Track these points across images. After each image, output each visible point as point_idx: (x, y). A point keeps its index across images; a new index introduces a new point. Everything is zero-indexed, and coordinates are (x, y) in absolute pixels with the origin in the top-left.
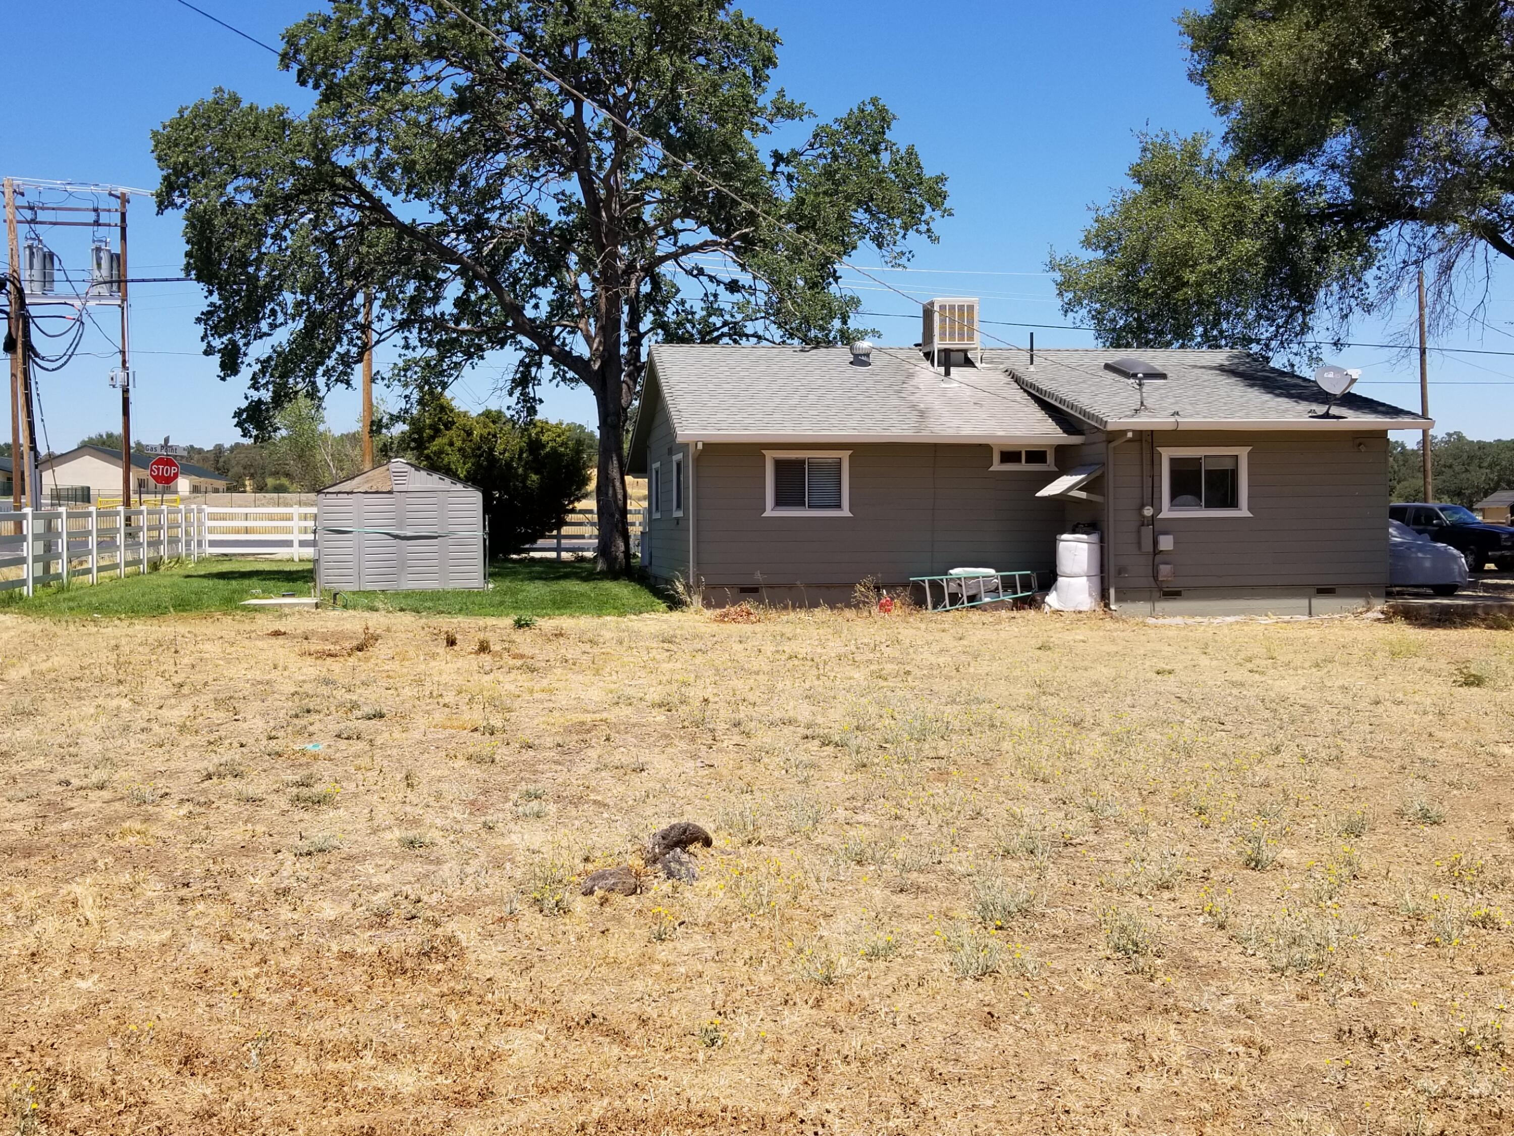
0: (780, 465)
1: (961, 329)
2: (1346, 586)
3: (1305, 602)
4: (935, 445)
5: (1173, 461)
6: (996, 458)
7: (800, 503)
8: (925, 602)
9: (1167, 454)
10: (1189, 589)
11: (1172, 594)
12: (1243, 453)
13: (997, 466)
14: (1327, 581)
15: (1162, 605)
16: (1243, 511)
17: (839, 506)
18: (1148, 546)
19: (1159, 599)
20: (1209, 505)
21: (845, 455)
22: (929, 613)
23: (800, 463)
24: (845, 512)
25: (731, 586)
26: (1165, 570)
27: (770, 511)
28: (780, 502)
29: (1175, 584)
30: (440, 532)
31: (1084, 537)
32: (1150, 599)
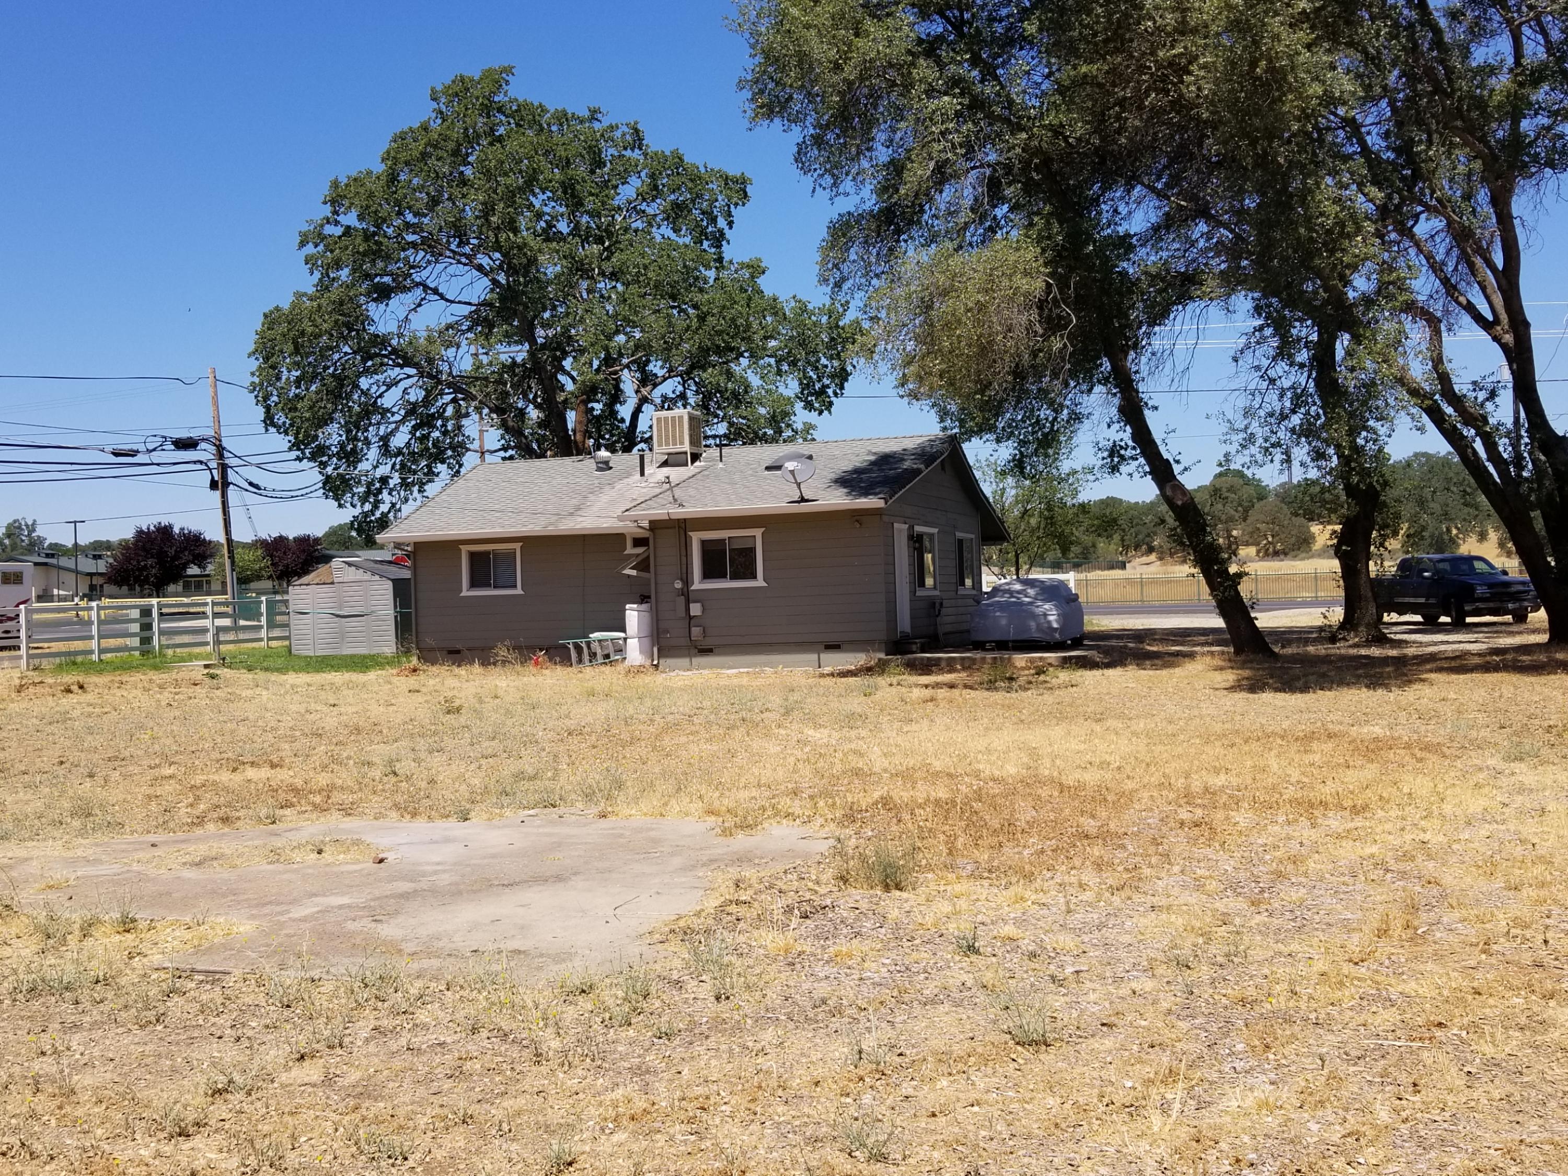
0: (473, 556)
1: (674, 436)
2: (851, 642)
3: (814, 657)
4: (584, 536)
5: (704, 543)
6: (629, 543)
7: (487, 585)
8: (570, 659)
9: (696, 538)
10: (719, 646)
11: (706, 651)
12: (758, 533)
13: (630, 550)
14: (833, 638)
15: (697, 660)
16: (760, 582)
17: (515, 586)
18: (681, 612)
19: (695, 656)
20: (735, 577)
21: (517, 546)
22: (574, 669)
23: (487, 553)
24: (519, 591)
25: (441, 649)
26: (696, 631)
27: (465, 593)
28: (473, 584)
29: (708, 643)
30: (366, 612)
31: (635, 606)
32: (690, 656)
